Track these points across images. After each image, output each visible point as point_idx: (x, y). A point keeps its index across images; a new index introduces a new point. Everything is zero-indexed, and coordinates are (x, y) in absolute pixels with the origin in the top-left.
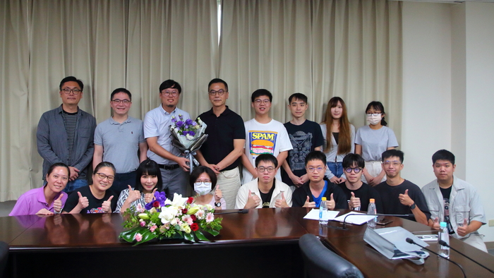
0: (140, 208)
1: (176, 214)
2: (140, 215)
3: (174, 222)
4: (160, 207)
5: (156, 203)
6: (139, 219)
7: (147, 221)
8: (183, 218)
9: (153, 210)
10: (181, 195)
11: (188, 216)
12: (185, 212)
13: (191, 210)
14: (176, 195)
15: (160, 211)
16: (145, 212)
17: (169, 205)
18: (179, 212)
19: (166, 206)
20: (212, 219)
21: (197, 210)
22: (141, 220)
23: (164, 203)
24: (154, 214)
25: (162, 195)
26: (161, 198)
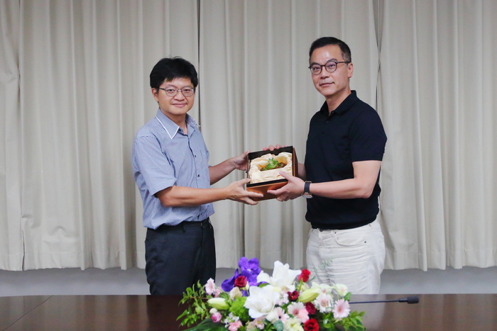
0: (212, 287)
1: (277, 300)
2: (210, 302)
3: (273, 316)
4: (247, 286)
5: (240, 280)
6: (209, 307)
7: (225, 312)
8: (291, 308)
9: (235, 291)
10: (287, 266)
11: (299, 306)
12: (293, 297)
13: (305, 294)
14: (278, 264)
15: (247, 294)
16: (220, 296)
17: (266, 284)
18: (282, 297)
19: (261, 284)
20: (346, 312)
21: (317, 295)
22: (213, 311)
23: (255, 280)
24: (237, 300)
25: (253, 265)
26: (252, 269)
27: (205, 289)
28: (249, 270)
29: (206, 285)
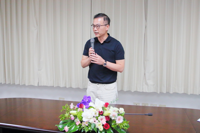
1: (94, 115)
2: (71, 112)
3: (92, 121)
6: (70, 114)
7: (76, 117)
8: (99, 118)
9: (80, 109)
11: (104, 117)
12: (101, 114)
13: (106, 113)
14: (97, 99)
17: (91, 107)
18: (96, 114)
20: (122, 121)
22: (71, 116)
23: (88, 105)
24: (80, 113)
25: (89, 99)
26: (88, 100)
27: (70, 107)
28: (87, 101)
29: (71, 105)
